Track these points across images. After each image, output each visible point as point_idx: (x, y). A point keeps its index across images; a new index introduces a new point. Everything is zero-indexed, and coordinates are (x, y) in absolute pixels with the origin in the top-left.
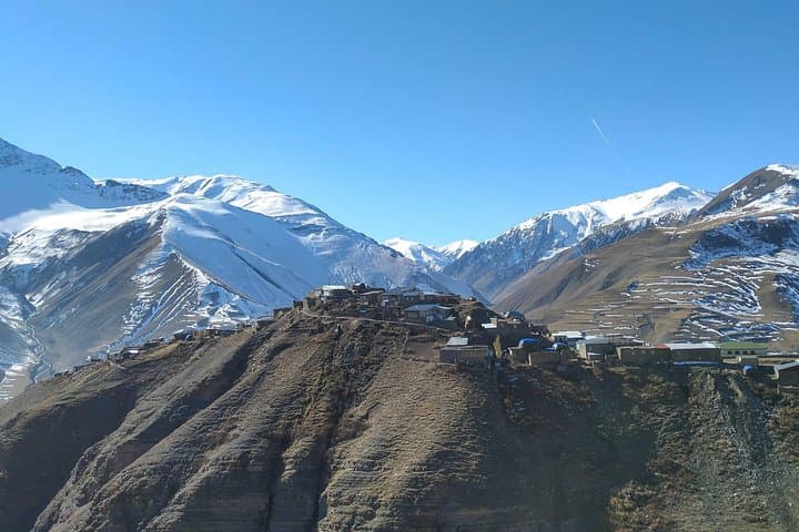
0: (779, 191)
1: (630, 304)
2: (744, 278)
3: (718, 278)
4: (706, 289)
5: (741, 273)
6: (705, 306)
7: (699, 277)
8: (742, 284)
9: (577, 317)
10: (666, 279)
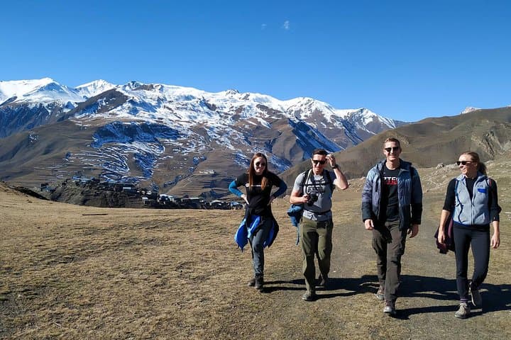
0: (124, 105)
1: (69, 165)
2: (121, 155)
3: (109, 153)
4: (105, 159)
5: (119, 151)
6: (106, 168)
7: (99, 152)
8: (121, 158)
9: (41, 171)
10: (84, 152)
